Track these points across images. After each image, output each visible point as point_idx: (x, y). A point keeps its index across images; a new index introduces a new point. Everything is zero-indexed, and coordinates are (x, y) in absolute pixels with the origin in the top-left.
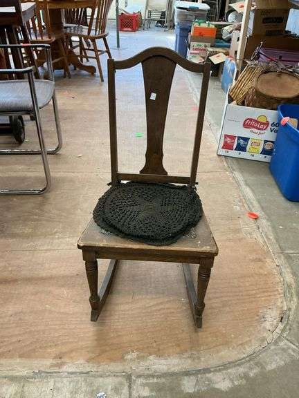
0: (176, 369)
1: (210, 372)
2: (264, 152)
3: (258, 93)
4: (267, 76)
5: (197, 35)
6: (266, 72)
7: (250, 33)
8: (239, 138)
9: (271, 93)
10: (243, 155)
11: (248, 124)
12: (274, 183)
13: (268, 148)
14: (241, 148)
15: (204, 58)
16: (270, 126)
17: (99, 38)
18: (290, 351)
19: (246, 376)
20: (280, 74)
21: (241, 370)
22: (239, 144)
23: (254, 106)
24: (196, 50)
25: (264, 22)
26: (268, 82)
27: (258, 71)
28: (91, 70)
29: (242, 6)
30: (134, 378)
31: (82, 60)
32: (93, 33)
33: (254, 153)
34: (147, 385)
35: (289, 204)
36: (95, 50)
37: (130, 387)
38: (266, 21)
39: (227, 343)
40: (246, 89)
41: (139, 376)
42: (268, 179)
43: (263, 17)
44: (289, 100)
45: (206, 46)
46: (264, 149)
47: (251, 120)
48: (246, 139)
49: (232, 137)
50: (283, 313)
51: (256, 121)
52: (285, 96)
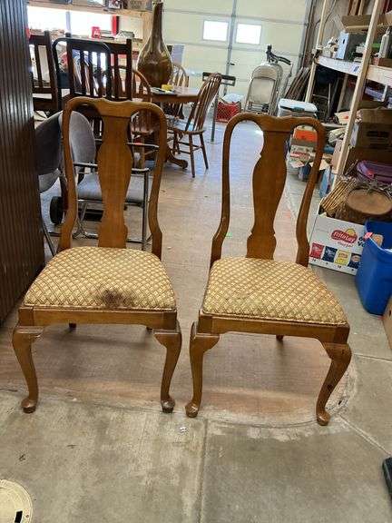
0: (245, 422)
1: (271, 427)
2: (352, 264)
3: (347, 207)
4: (358, 192)
5: (300, 138)
6: (358, 188)
7: (353, 145)
8: (327, 248)
9: (358, 209)
10: (330, 265)
11: (337, 235)
12: (357, 295)
13: (355, 261)
14: (329, 258)
15: (304, 163)
16: (358, 240)
17: (196, 134)
18: (343, 425)
19: (301, 435)
20: (372, 191)
21: (298, 430)
22: (326, 254)
23: (343, 219)
24: (296, 153)
25: (368, 135)
26: (359, 198)
27: (350, 187)
28: (183, 164)
29: (347, 118)
30: (209, 421)
31: (174, 153)
32: (190, 128)
33: (341, 265)
34: (221, 428)
35: (368, 316)
36: (190, 144)
37: (206, 427)
38: (371, 134)
39: (289, 411)
40: (338, 202)
41: (214, 421)
42: (352, 291)
43: (369, 130)
44: (377, 217)
45: (308, 150)
46: (351, 262)
47: (340, 232)
48: (334, 250)
49: (321, 247)
50: (343, 398)
51: (345, 234)
52: (373, 212)
